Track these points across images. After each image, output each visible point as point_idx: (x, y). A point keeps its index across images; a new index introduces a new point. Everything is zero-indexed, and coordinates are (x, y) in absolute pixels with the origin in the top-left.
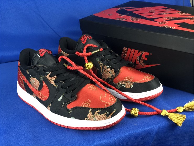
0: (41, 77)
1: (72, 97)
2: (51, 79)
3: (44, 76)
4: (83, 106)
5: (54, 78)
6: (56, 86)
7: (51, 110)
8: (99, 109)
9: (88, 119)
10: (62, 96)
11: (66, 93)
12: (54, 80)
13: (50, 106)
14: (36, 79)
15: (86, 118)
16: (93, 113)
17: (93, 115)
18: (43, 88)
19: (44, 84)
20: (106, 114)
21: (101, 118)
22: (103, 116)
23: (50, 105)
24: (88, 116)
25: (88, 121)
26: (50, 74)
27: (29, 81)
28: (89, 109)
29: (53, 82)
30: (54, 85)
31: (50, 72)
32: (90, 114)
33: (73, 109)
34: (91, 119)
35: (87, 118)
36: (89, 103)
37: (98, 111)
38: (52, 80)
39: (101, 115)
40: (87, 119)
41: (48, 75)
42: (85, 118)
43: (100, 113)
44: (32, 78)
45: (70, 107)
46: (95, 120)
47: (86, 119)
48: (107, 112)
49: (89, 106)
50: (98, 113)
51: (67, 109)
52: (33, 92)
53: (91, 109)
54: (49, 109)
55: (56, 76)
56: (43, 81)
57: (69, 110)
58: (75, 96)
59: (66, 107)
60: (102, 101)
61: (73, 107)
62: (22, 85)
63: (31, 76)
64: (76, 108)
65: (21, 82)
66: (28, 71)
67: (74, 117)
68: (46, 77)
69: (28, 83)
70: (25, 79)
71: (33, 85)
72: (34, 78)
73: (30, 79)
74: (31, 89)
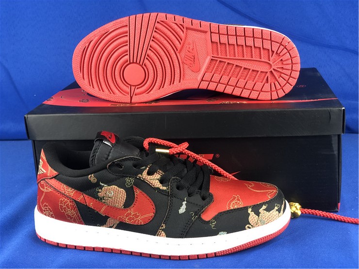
0: (129, 181)
1: (204, 199)
2: (153, 178)
3: (137, 175)
4: (232, 208)
5: (157, 176)
6: (165, 188)
7: (167, 236)
8: (264, 204)
9: (252, 226)
10: (184, 203)
11: (190, 195)
12: (158, 179)
13: (163, 230)
14: (116, 187)
15: (248, 225)
16: (258, 214)
18: (135, 201)
19: (137, 192)
20: (276, 208)
21: (272, 217)
22: (274, 212)
23: (163, 226)
24: (249, 220)
25: (252, 229)
26: (148, 169)
27: (97, 197)
28: (246, 208)
29: (159, 183)
30: (162, 188)
31: (146, 167)
32: (252, 217)
33: (215, 218)
34: (257, 224)
35: (250, 224)
36: (238, 200)
37: (264, 207)
38: (154, 180)
39: (271, 212)
40: (250, 226)
41: (145, 173)
42: (246, 226)
43: (268, 210)
44: (106, 187)
45: (208, 216)
46: (263, 223)
47: (248, 227)
48: (277, 205)
49: (241, 205)
50: (264, 210)
51: (205, 221)
52: (107, 218)
53: (250, 207)
54: (164, 234)
55: (160, 171)
56: (134, 186)
57: (209, 221)
58: (211, 196)
59: (201, 219)
60: (256, 191)
61: (214, 216)
62: (70, 212)
63: (103, 184)
64: (221, 214)
65: (65, 208)
66: (92, 178)
67: (224, 231)
68: (140, 177)
69: (90, 203)
70: (81, 197)
71: (109, 201)
72: (111, 187)
73: (98, 192)
74: (102, 211)
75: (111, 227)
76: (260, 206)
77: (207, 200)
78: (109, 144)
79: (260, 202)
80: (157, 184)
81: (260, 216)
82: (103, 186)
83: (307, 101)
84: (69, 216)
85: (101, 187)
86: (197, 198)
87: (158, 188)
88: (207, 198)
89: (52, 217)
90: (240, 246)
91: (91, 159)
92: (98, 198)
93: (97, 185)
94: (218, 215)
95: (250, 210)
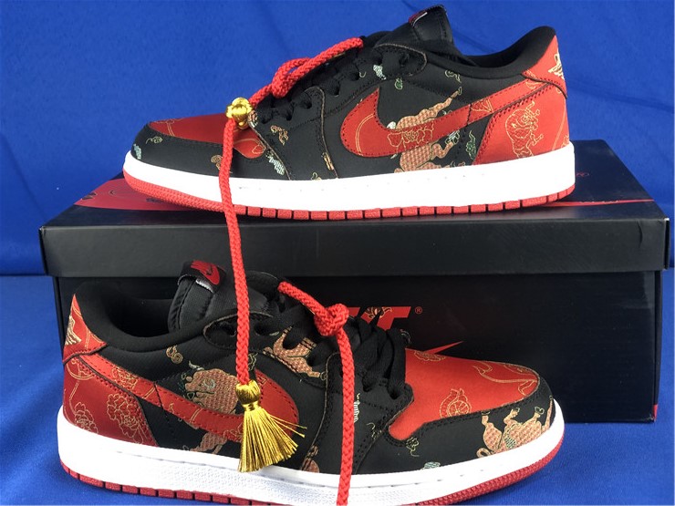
1: (394, 395)
2: (294, 354)
3: (262, 348)
4: (450, 415)
5: (302, 350)
6: (317, 375)
7: (322, 471)
8: (513, 406)
9: (490, 451)
10: (356, 404)
11: (366, 388)
12: (304, 357)
13: (313, 458)
14: (221, 371)
15: (482, 449)
16: (501, 426)
17: (503, 431)
19: (263, 382)
20: (537, 415)
21: (528, 432)
22: (533, 423)
23: (313, 451)
24: (485, 439)
25: (489, 457)
26: (284, 336)
28: (478, 416)
29: (306, 365)
30: (311, 373)
31: (282, 332)
32: (490, 433)
33: (417, 434)
34: (499, 448)
35: (487, 448)
36: (462, 398)
37: (513, 413)
38: (297, 359)
39: (527, 423)
40: (486, 451)
41: (279, 342)
42: (479, 451)
43: (521, 418)
46: (513, 446)
47: (482, 453)
48: (538, 410)
49: (468, 408)
50: (513, 419)
51: (397, 441)
52: (202, 432)
53: (485, 413)
54: (316, 466)
55: (309, 341)
56: (256, 371)
57: (405, 441)
58: (409, 390)
59: (389, 436)
60: (497, 381)
61: (414, 429)
62: (129, 421)
63: (195, 366)
64: (428, 427)
65: (118, 413)
66: (173, 353)
67: (434, 461)
68: (268, 352)
69: (170, 403)
70: (151, 392)
71: (206, 400)
72: (211, 371)
73: (186, 381)
74: (193, 421)
75: (209, 451)
76: (506, 410)
77: (402, 397)
78: (208, 288)
79: (506, 404)
80: (303, 367)
81: (505, 432)
82: (195, 370)
83: (593, 203)
84: (126, 429)
85: (191, 372)
86: (380, 394)
87: (304, 375)
88: (400, 396)
89: (93, 430)
90: (466, 490)
91: (171, 316)
92: (186, 393)
93: (184, 368)
94: (422, 428)
95: (485, 420)
